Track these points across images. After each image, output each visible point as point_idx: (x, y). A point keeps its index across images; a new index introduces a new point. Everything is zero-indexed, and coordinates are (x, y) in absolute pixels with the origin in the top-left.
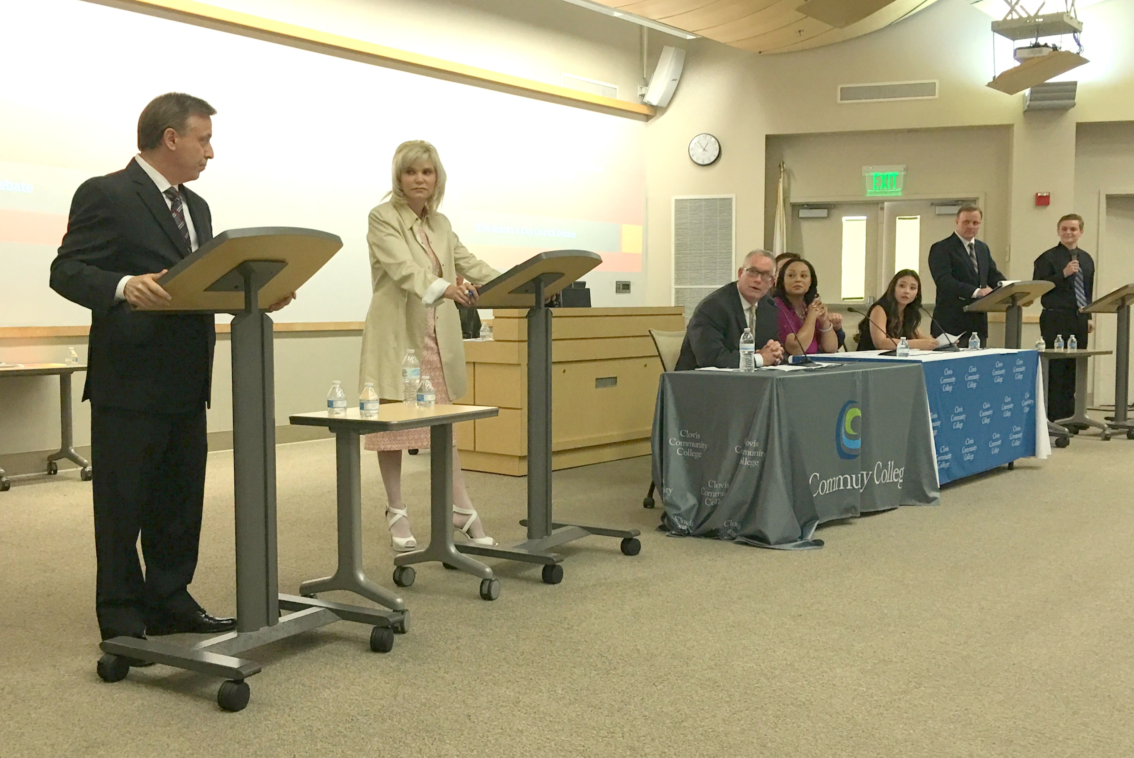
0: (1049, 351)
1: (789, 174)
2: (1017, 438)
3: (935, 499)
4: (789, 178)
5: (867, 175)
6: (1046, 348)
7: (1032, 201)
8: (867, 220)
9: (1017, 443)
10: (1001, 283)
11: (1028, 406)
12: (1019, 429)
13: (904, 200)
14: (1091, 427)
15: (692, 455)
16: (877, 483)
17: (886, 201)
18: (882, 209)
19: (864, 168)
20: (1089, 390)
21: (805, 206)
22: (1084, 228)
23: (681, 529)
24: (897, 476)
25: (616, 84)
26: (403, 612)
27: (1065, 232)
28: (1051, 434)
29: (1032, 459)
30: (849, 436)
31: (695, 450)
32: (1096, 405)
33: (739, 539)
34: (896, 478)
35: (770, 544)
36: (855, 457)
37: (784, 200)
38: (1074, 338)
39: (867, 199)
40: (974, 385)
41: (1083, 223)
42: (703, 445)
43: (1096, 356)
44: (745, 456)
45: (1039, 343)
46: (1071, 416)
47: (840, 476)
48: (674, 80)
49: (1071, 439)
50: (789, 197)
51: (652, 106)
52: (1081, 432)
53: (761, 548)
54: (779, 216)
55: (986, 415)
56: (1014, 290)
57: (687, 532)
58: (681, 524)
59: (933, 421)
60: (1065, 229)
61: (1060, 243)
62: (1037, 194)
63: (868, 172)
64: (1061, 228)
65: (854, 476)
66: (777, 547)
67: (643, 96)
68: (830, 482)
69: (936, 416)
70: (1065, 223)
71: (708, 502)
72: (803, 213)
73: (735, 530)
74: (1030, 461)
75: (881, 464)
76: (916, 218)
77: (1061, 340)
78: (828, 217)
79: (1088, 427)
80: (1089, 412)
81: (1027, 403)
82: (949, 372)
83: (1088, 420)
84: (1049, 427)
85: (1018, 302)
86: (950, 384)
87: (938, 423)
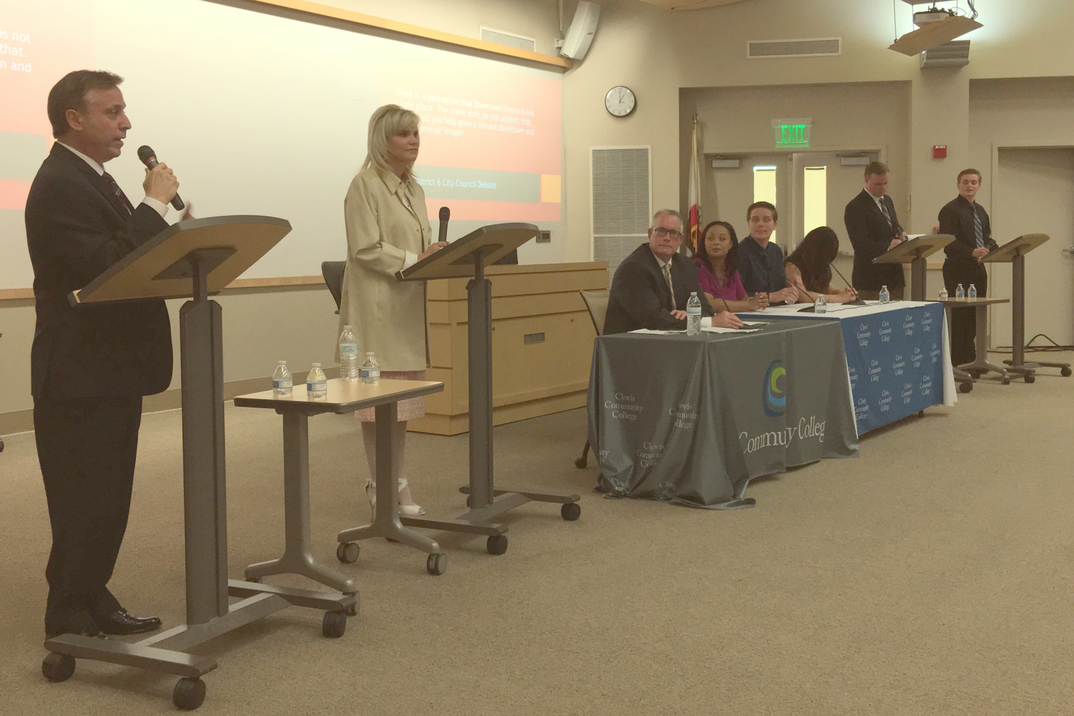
1: (702, 126)
2: (927, 388)
3: (854, 451)
4: (702, 131)
5: (776, 127)
7: (930, 154)
8: (777, 171)
9: (927, 392)
11: (936, 356)
12: (928, 378)
13: (810, 152)
14: (990, 371)
15: (627, 417)
16: (801, 438)
17: (795, 152)
18: (791, 159)
19: (773, 120)
20: (988, 334)
21: (718, 156)
23: (618, 491)
24: (818, 430)
25: (533, 37)
26: (353, 594)
27: (965, 186)
28: (956, 380)
29: (940, 406)
30: (774, 394)
31: (629, 412)
32: (994, 348)
33: (675, 500)
34: (817, 433)
35: (704, 504)
36: (780, 414)
37: (698, 150)
39: (777, 151)
40: (887, 339)
42: (637, 408)
43: (995, 304)
44: (679, 419)
46: (973, 361)
47: (767, 434)
48: (589, 34)
49: (973, 384)
50: (703, 148)
51: (569, 59)
52: (982, 376)
53: (696, 508)
54: (693, 166)
55: (899, 368)
56: (919, 244)
57: (623, 494)
58: (618, 486)
59: (851, 375)
60: (965, 182)
61: (960, 195)
62: (935, 147)
63: (777, 125)
64: (961, 182)
65: (780, 433)
66: (711, 507)
67: (560, 48)
68: (758, 439)
69: (853, 370)
70: (964, 177)
71: (644, 464)
72: (716, 164)
73: (670, 490)
74: (939, 408)
75: (804, 419)
76: (823, 169)
78: (740, 167)
79: (988, 371)
80: (989, 355)
81: (934, 353)
82: (865, 328)
83: (988, 364)
84: (954, 373)
85: (923, 255)
86: (866, 339)
87: (856, 377)
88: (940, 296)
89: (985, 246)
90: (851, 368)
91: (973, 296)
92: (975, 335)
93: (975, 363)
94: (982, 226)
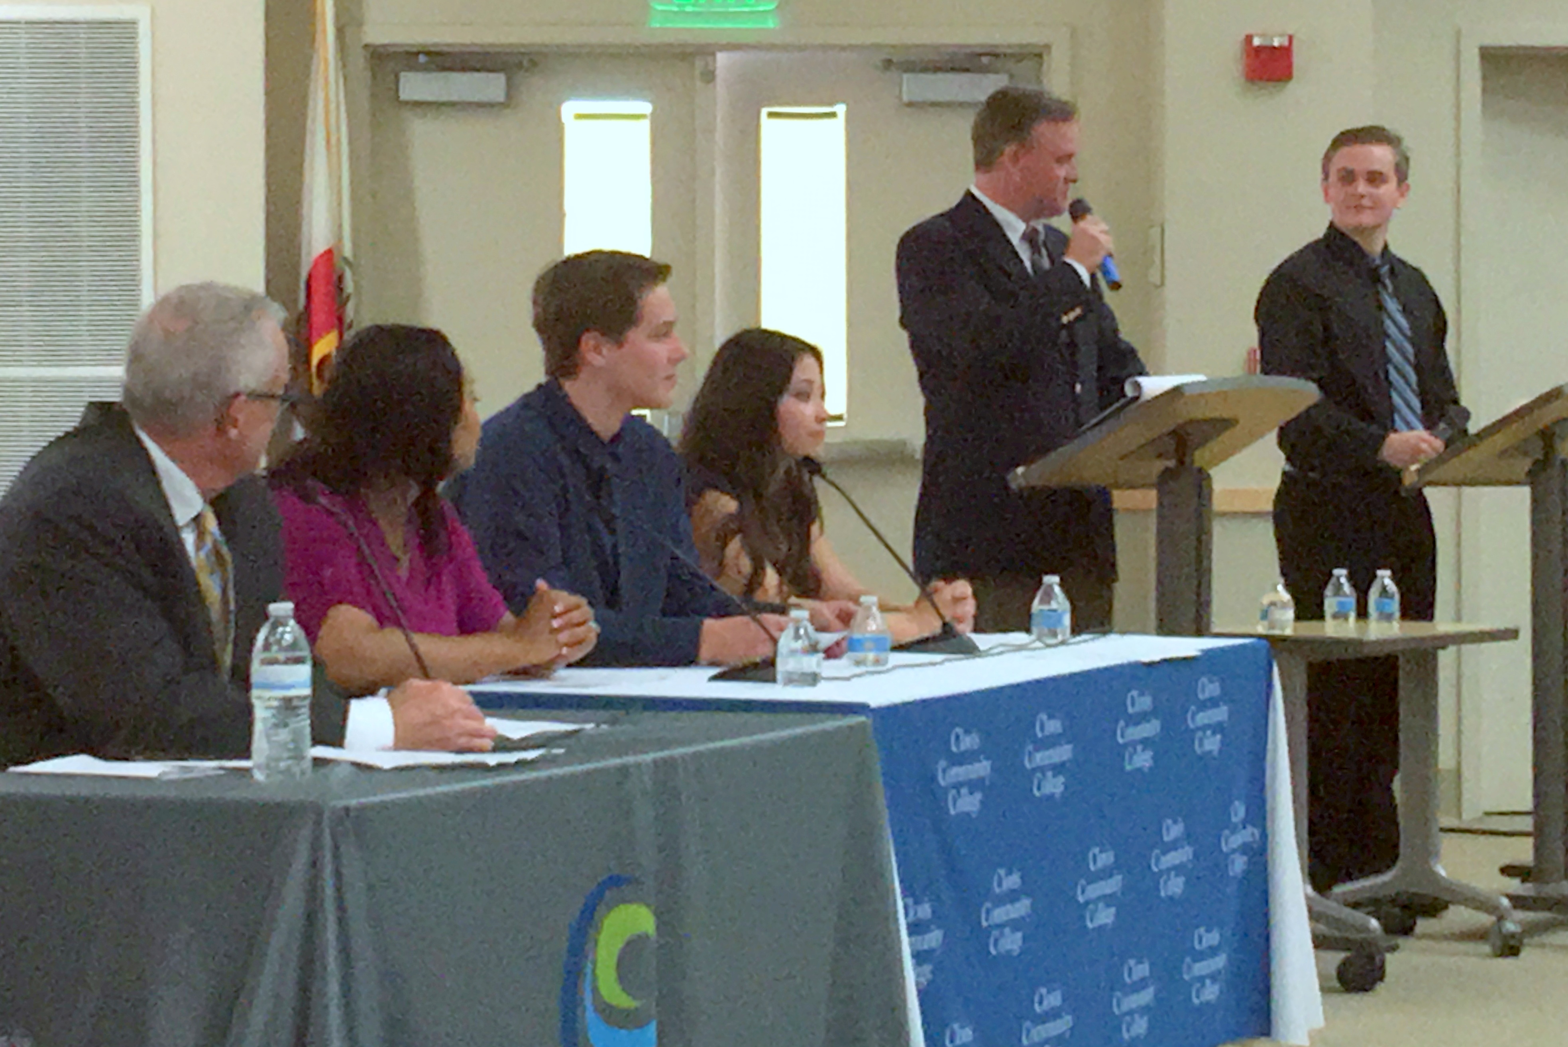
0: (1309, 629)
2: (1208, 976)
6: (1298, 618)
7: (1232, 64)
8: (655, 119)
9: (1211, 992)
10: (1138, 386)
11: (1245, 849)
12: (1213, 938)
13: (785, 48)
14: (1452, 908)
17: (723, 47)
18: (709, 76)
20: (1445, 758)
21: (422, 59)
22: (1410, 180)
27: (1350, 189)
28: (1320, 943)
30: (609, 1015)
32: (1469, 816)
37: (340, 31)
38: (1388, 582)
40: (1054, 786)
41: (1407, 159)
43: (1467, 648)
45: (1273, 604)
46: (1390, 868)
49: (1388, 956)
50: (360, 24)
52: (1423, 925)
54: (321, 95)
55: (1098, 895)
56: (1183, 413)
59: (915, 929)
60: (1348, 177)
61: (1331, 226)
62: (1249, 39)
64: (1333, 178)
69: (925, 911)
70: (1346, 157)
72: (414, 86)
76: (833, 115)
77: (1347, 588)
78: (509, 101)
79: (1446, 907)
80: (1448, 844)
81: (1237, 840)
82: (970, 742)
83: (1443, 878)
84: (1314, 915)
85: (1200, 457)
86: (973, 785)
87: (934, 939)
88: (1265, 615)
89: (1430, 424)
90: (917, 902)
91: (1389, 617)
92: (1395, 768)
93: (1396, 877)
94: (1413, 345)
